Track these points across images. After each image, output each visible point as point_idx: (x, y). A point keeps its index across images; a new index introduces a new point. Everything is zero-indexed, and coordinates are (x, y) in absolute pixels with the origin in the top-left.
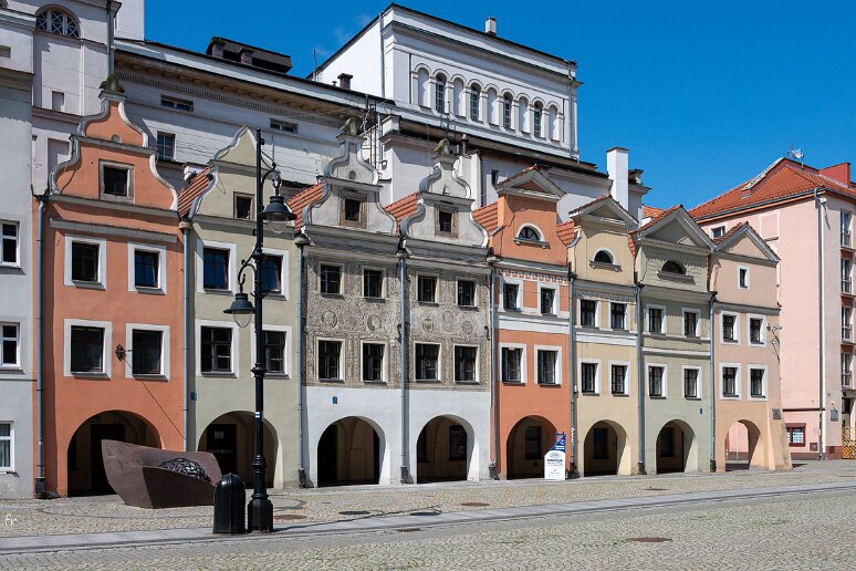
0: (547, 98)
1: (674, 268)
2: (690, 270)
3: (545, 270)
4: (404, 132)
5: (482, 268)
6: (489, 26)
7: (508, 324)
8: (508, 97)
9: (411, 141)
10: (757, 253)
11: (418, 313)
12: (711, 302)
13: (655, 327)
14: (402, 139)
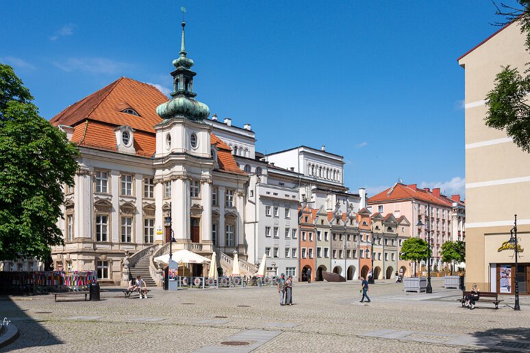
0: (337, 169)
1: (390, 229)
2: (393, 229)
3: (367, 231)
4: (318, 189)
5: (357, 232)
6: (323, 149)
7: (361, 244)
8: (328, 169)
9: (320, 191)
10: (406, 223)
11: (348, 242)
12: (397, 236)
13: (386, 243)
14: (318, 191)
